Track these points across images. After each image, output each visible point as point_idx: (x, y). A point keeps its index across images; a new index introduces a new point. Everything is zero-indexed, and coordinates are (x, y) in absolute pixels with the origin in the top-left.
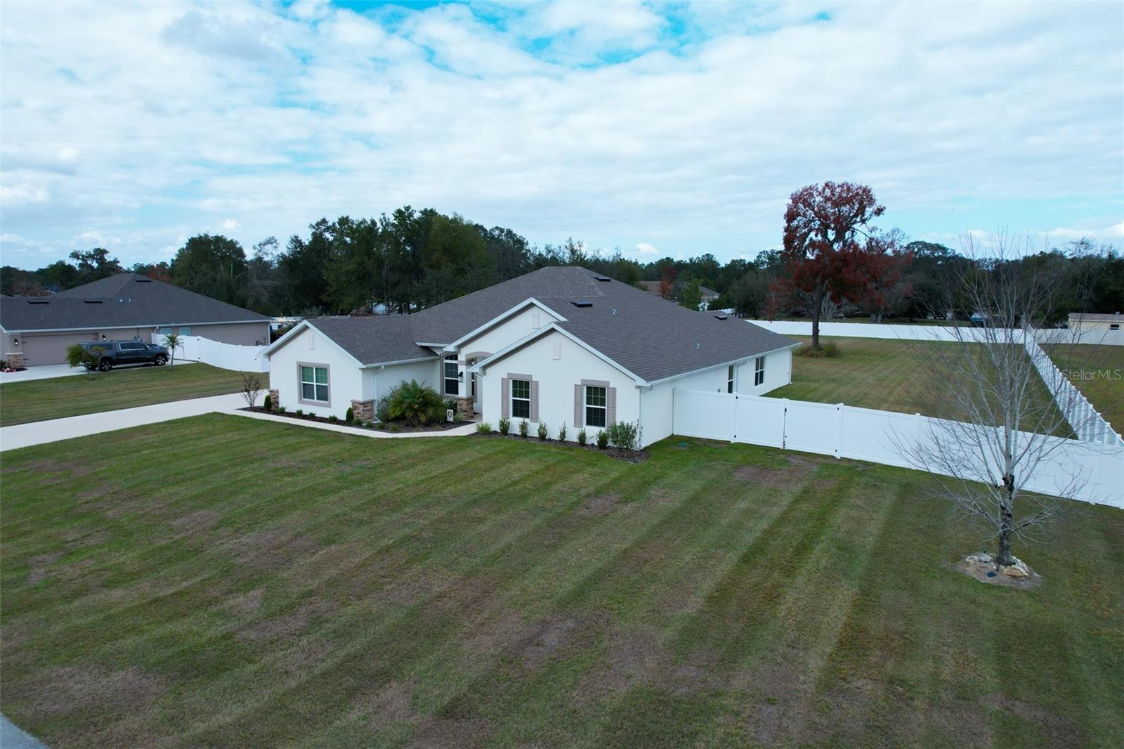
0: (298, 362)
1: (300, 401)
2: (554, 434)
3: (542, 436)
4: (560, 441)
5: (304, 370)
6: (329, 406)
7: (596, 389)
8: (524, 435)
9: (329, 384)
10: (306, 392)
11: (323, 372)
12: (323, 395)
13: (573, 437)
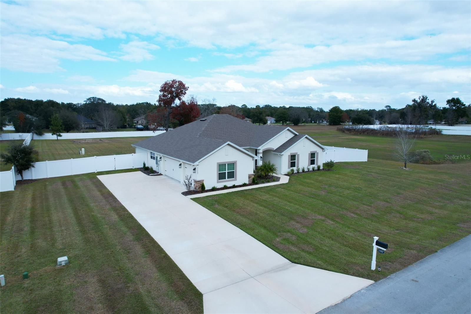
0: (217, 163)
1: (218, 182)
2: (306, 170)
3: (303, 171)
4: (308, 171)
5: (221, 166)
6: (236, 180)
7: (313, 154)
8: (298, 172)
9: (236, 170)
10: (221, 176)
11: (232, 165)
12: (232, 175)
13: (311, 169)
